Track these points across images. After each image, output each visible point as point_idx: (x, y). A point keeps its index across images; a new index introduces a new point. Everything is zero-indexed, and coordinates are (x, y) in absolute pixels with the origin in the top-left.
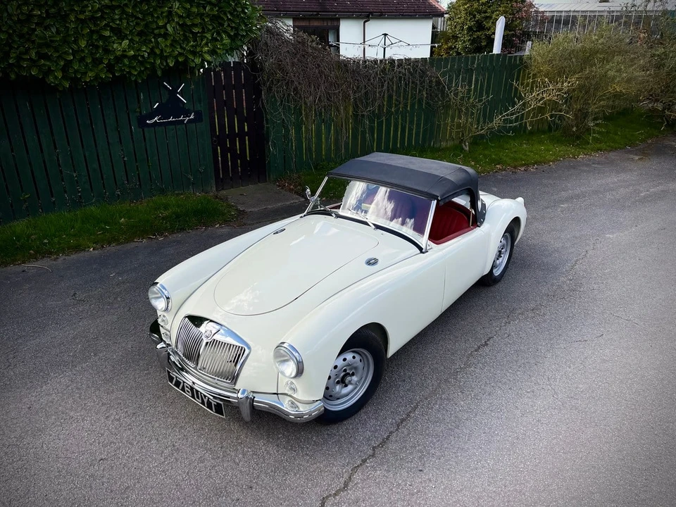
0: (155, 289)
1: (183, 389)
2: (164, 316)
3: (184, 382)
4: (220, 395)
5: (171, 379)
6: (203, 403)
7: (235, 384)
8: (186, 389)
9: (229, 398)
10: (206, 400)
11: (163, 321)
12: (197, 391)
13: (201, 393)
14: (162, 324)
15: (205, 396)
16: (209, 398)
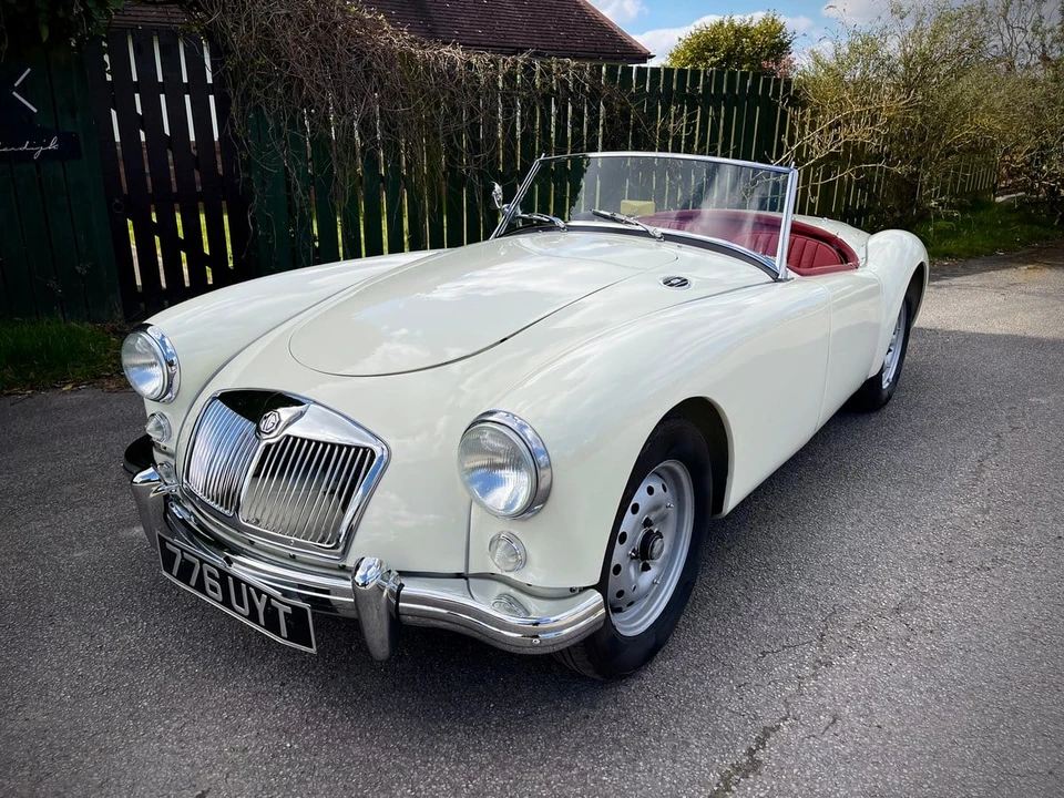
0: (138, 341)
1: (200, 586)
2: (163, 416)
3: (202, 561)
4: (300, 587)
5: (168, 559)
6: (253, 616)
7: (345, 553)
8: (208, 580)
9: (327, 592)
10: (260, 606)
11: (159, 427)
12: (238, 581)
13: (248, 585)
14: (155, 436)
15: (259, 592)
16: (270, 597)
